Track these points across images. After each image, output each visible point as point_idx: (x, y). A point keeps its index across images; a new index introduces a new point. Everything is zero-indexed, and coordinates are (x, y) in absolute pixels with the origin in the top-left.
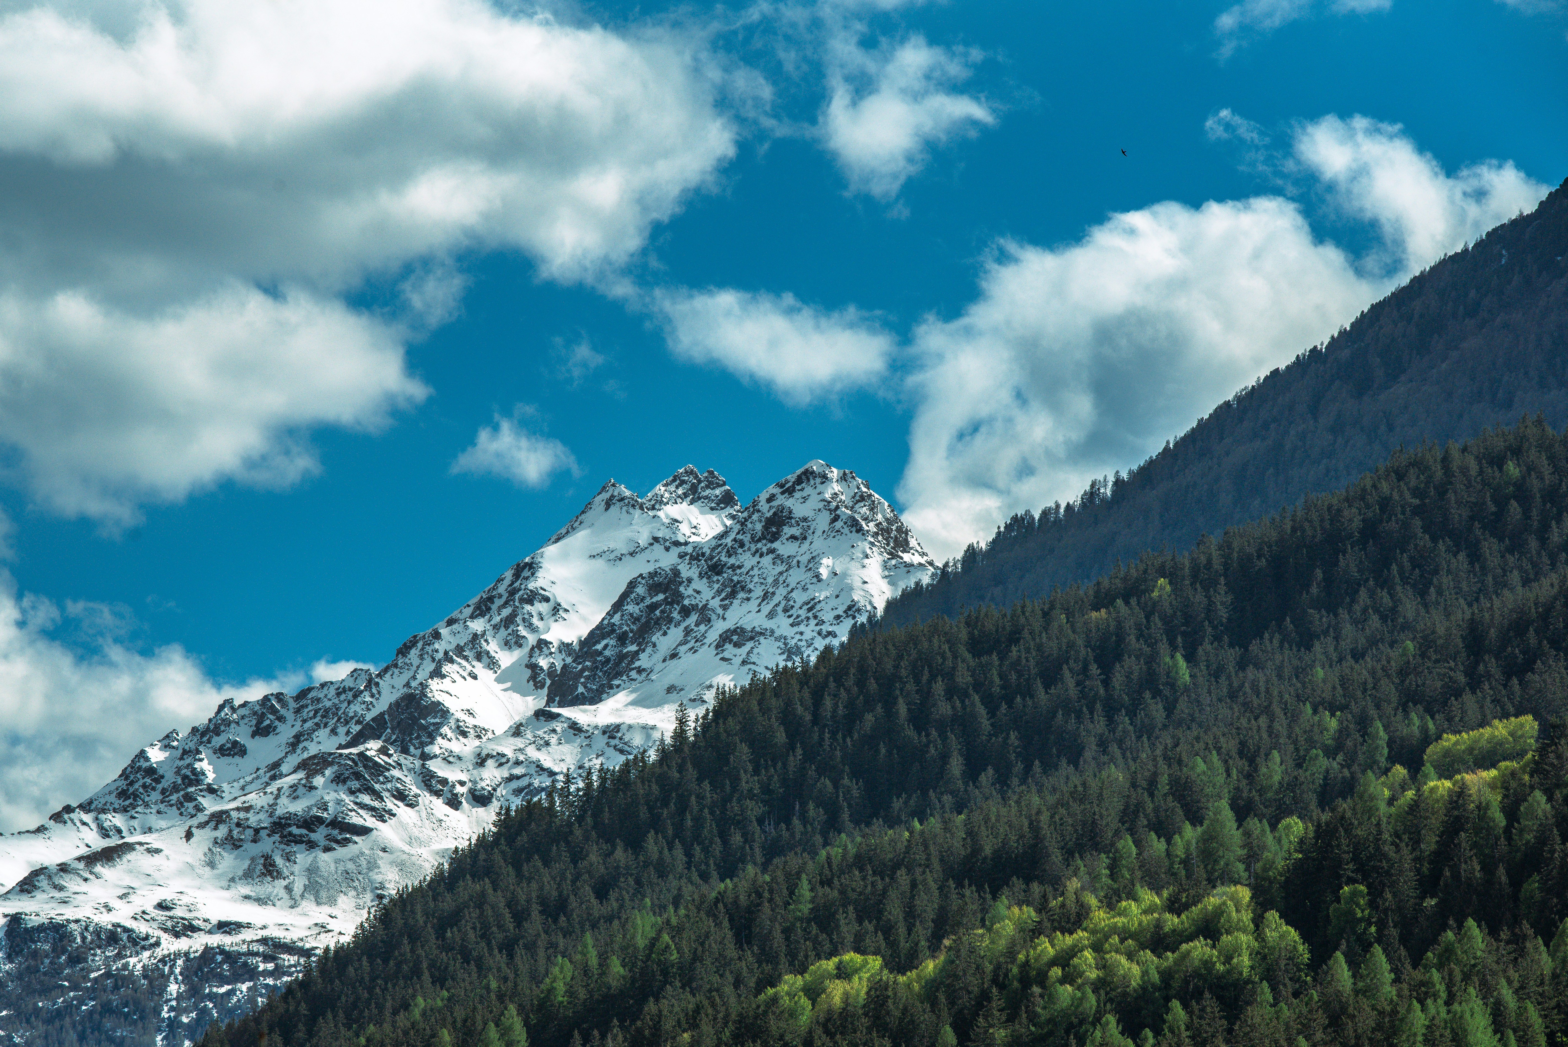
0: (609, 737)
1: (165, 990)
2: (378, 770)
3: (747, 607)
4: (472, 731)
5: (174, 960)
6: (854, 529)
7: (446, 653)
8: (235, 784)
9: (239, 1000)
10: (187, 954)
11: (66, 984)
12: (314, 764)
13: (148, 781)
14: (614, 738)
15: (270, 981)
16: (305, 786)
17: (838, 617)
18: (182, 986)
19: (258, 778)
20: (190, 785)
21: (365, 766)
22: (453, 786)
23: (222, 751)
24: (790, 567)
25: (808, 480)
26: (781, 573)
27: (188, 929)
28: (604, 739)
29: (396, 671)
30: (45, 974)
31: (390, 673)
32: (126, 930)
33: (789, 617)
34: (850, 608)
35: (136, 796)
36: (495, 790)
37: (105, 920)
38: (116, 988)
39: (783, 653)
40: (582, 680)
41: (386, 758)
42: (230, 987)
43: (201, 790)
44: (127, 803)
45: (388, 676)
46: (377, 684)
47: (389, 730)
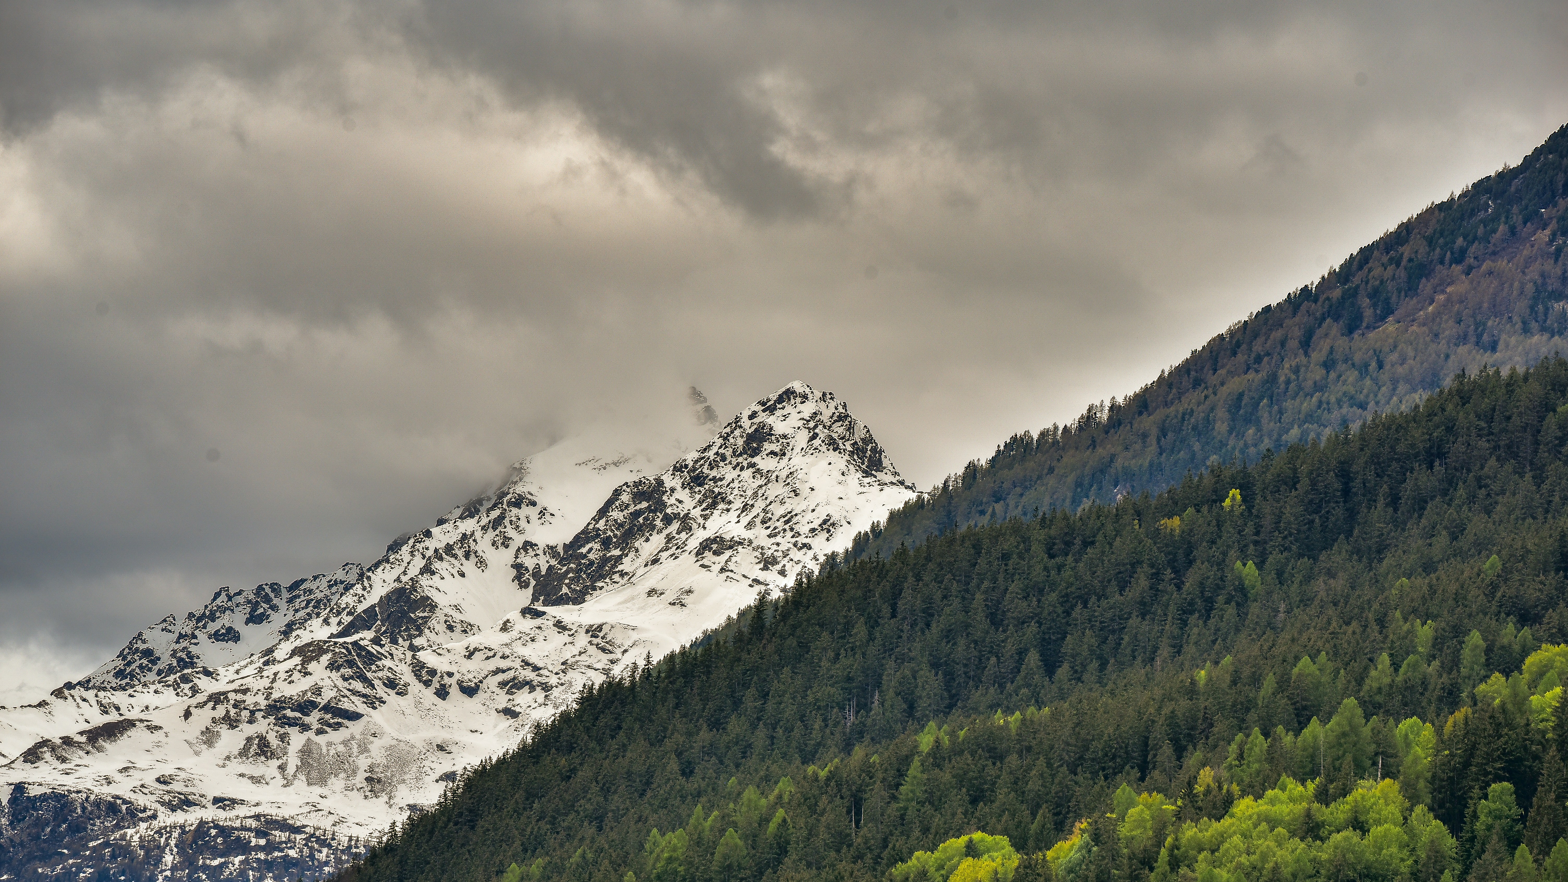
0: (592, 636)
1: (160, 861)
2: (371, 659)
3: (726, 517)
4: (459, 626)
5: (170, 832)
6: (831, 447)
7: (436, 551)
8: (230, 668)
9: (231, 873)
10: (182, 827)
11: (65, 851)
12: (309, 651)
13: (145, 662)
14: (597, 637)
15: (262, 856)
16: (300, 672)
17: (813, 530)
18: (177, 857)
19: (251, 662)
20: (186, 666)
21: (359, 655)
22: (442, 677)
23: (217, 636)
24: (769, 481)
25: (789, 400)
26: (761, 486)
27: (185, 803)
28: (587, 638)
29: (388, 566)
30: (45, 841)
31: (382, 567)
32: (125, 802)
33: (767, 528)
34: (825, 522)
35: (132, 676)
36: (481, 682)
37: (106, 792)
38: (114, 857)
39: (759, 562)
40: (567, 581)
41: (378, 648)
42: (223, 860)
43: (197, 673)
44: (124, 682)
45: (380, 570)
46: (369, 578)
47: (379, 622)
